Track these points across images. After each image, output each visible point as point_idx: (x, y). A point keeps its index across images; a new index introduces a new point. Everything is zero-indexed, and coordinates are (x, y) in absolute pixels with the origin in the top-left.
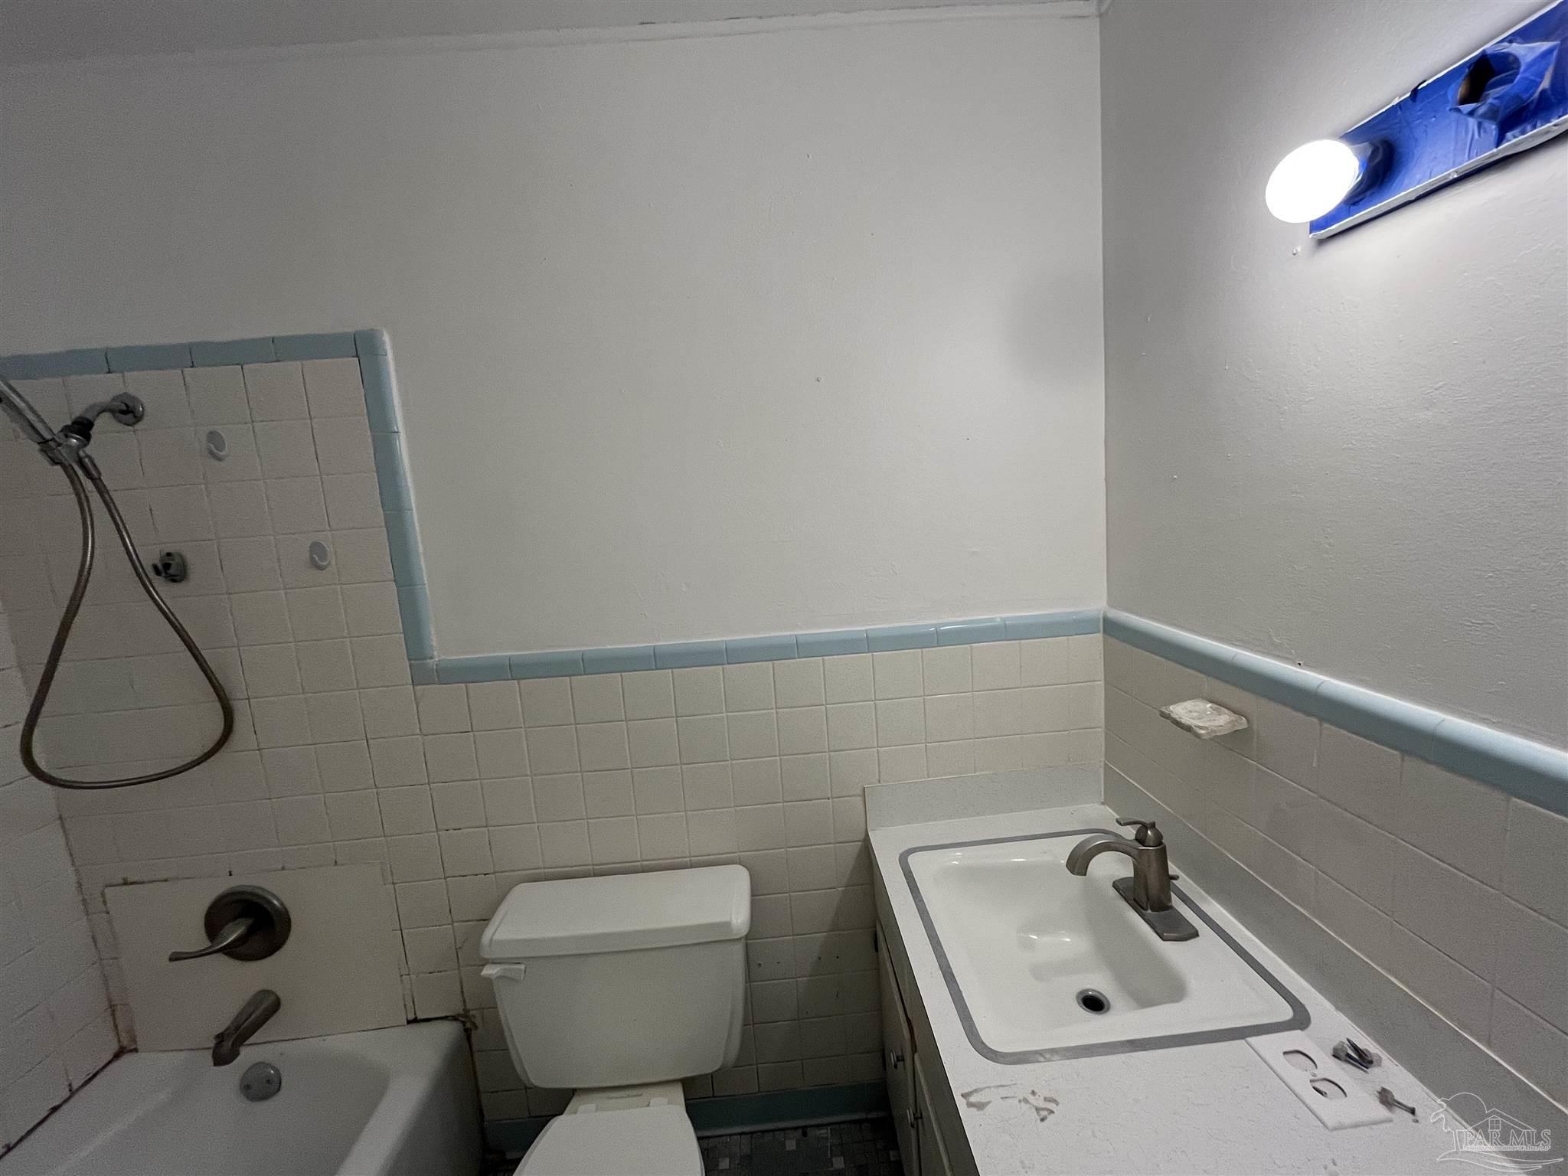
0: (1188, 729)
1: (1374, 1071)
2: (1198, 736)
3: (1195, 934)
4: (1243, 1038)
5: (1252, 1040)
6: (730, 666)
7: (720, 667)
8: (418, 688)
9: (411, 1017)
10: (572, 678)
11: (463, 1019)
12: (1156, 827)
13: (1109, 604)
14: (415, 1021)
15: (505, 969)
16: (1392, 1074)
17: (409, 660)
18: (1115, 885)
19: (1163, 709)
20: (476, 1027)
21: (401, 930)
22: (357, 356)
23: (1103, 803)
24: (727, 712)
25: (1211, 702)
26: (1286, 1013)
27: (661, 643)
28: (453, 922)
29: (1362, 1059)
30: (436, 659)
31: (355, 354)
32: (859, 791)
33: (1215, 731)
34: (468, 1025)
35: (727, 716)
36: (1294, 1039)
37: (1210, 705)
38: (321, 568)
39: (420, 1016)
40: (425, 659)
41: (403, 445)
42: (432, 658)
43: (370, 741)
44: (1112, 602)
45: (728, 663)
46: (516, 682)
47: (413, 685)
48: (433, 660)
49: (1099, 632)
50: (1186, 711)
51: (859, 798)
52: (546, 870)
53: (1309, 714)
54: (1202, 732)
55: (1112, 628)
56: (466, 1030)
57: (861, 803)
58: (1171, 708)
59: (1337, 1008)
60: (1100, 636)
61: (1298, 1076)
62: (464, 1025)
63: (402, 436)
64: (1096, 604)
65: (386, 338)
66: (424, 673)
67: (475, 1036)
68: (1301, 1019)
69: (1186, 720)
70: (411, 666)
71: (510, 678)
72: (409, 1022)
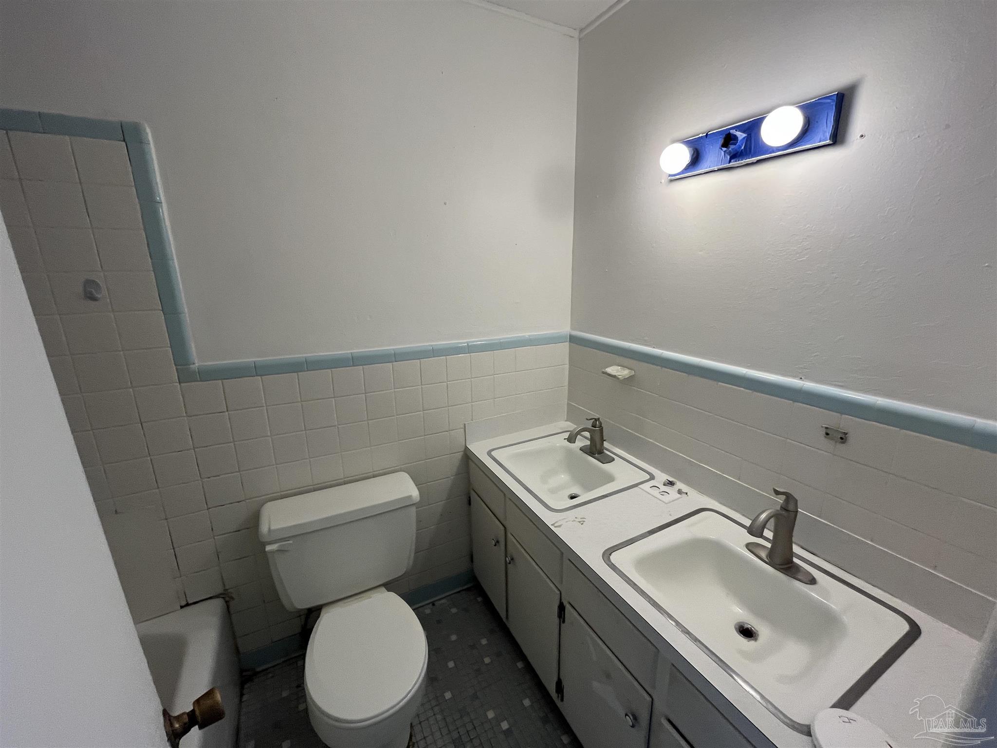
0: (614, 376)
1: (675, 486)
2: (618, 379)
3: (613, 460)
4: (637, 486)
5: (640, 486)
6: (396, 363)
7: (391, 364)
8: (182, 384)
9: (184, 603)
10: (299, 373)
11: (223, 596)
12: (600, 420)
13: (571, 329)
14: (188, 605)
15: (281, 545)
16: (679, 485)
17: (175, 365)
18: (581, 449)
19: (604, 370)
20: (232, 598)
21: (174, 549)
22: (124, 140)
23: (566, 421)
24: (394, 389)
25: (619, 366)
26: (648, 477)
27: (355, 351)
28: (214, 536)
29: (671, 483)
30: (197, 365)
31: (122, 139)
32: (462, 426)
33: (625, 376)
34: (227, 599)
35: (394, 391)
36: (652, 483)
37: (619, 367)
38: (94, 299)
39: (190, 602)
40: (189, 365)
41: (164, 211)
42: (194, 364)
43: (144, 424)
44: (573, 328)
45: (396, 361)
46: (259, 377)
47: (180, 383)
48: (194, 365)
49: (567, 342)
50: (612, 370)
51: (462, 430)
52: (282, 493)
53: (657, 365)
54: (620, 377)
55: (573, 339)
56: (227, 602)
57: (463, 432)
58: (606, 369)
59: (662, 472)
60: (567, 344)
61: (655, 492)
62: (225, 600)
63: (165, 206)
64: (565, 328)
65: (148, 130)
66: (186, 374)
67: (232, 604)
68: (652, 477)
69: (614, 373)
70: (177, 369)
71: (255, 375)
72: (182, 607)
